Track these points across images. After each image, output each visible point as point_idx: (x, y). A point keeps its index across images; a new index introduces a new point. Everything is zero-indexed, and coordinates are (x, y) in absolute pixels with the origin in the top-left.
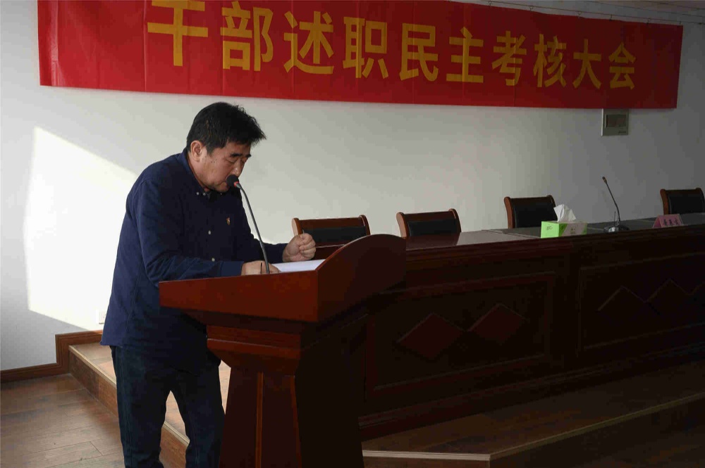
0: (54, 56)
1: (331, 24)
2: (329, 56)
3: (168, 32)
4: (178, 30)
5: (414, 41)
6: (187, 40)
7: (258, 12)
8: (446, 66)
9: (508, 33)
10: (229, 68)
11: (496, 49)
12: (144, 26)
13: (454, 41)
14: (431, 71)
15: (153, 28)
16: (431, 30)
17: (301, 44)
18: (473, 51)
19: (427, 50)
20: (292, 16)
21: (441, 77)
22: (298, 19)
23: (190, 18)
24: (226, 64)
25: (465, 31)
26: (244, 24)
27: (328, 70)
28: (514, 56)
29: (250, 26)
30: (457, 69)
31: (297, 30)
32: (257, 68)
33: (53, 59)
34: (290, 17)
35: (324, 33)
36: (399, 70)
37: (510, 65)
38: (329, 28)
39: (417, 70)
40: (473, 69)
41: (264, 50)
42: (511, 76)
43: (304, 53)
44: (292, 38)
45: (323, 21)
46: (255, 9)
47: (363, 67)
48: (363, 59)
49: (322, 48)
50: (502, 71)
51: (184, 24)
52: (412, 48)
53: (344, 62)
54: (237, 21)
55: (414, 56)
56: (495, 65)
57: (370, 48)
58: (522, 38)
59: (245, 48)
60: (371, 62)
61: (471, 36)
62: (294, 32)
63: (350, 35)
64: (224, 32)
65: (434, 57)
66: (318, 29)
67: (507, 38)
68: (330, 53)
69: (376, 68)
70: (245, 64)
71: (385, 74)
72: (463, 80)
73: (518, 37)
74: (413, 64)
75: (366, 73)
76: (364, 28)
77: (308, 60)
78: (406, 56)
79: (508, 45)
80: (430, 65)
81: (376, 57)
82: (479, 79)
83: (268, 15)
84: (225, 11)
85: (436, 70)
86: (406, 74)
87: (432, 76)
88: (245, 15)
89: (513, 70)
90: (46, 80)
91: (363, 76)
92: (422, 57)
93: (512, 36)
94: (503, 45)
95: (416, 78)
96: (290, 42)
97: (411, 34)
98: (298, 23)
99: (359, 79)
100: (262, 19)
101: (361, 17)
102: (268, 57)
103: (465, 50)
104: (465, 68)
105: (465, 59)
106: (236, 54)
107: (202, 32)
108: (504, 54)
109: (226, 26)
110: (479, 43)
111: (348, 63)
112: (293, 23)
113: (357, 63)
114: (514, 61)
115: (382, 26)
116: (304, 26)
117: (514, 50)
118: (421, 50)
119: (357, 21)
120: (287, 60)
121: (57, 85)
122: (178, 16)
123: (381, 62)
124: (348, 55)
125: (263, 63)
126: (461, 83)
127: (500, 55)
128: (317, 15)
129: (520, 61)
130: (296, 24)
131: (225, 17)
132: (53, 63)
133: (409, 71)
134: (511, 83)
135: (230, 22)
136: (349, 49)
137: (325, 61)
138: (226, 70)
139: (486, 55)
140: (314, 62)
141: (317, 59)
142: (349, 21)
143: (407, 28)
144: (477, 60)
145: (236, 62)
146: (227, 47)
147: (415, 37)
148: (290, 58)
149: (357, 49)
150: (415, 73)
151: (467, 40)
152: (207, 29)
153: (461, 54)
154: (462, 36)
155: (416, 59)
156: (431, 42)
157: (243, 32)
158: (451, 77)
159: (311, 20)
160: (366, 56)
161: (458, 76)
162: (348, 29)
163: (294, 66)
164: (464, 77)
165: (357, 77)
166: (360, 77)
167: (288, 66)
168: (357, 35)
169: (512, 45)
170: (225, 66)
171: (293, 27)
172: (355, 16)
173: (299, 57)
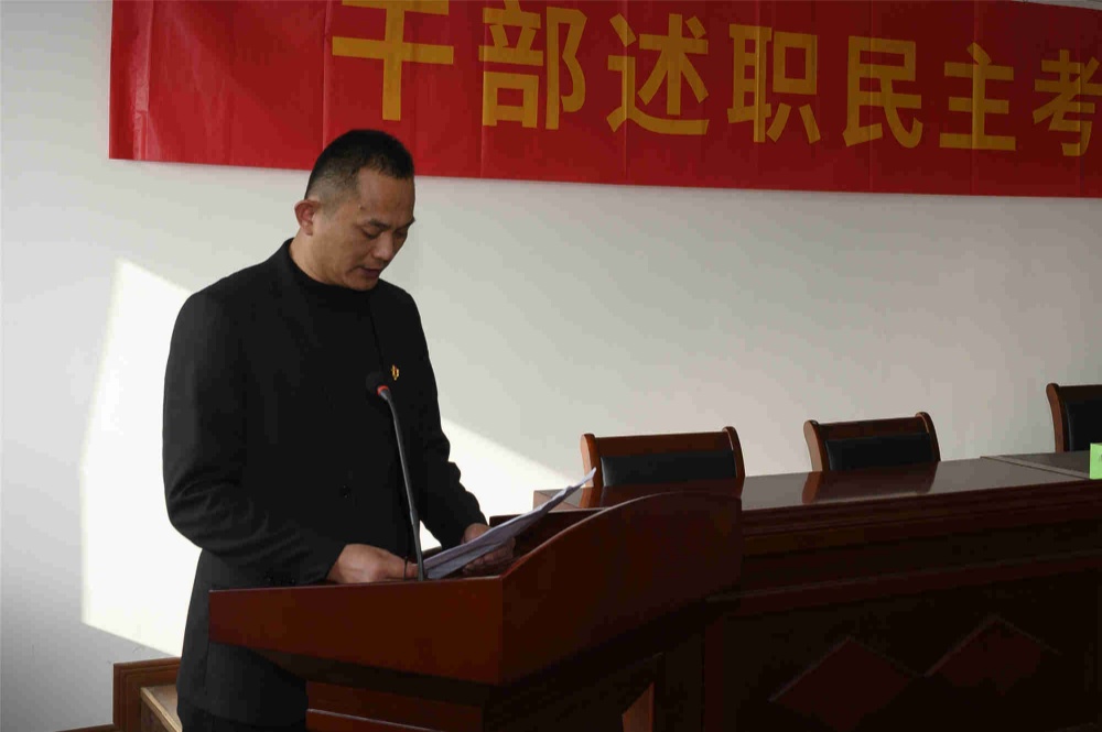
0: (141, 101)
1: (703, 37)
2: (700, 99)
3: (372, 55)
4: (393, 51)
5: (873, 71)
6: (411, 70)
7: (556, 15)
8: (938, 117)
9: (1064, 54)
10: (495, 124)
11: (1041, 86)
12: (326, 44)
13: (952, 69)
14: (909, 128)
15: (342, 46)
16: (908, 49)
17: (642, 77)
18: (993, 89)
19: (899, 87)
20: (625, 24)
21: (929, 139)
22: (637, 28)
23: (419, 27)
24: (490, 114)
25: (976, 50)
26: (527, 37)
27: (697, 127)
28: (1076, 98)
29: (539, 43)
30: (962, 123)
31: (633, 50)
32: (553, 123)
33: (137, 108)
34: (621, 25)
35: (687, 55)
36: (844, 125)
37: (1069, 116)
38: (700, 47)
39: (879, 126)
40: (993, 125)
41: (566, 88)
42: (1073, 137)
43: (647, 94)
44: (624, 65)
45: (687, 33)
46: (550, 10)
47: (769, 122)
48: (769, 106)
49: (684, 81)
50: (1053, 126)
51: (405, 39)
52: (870, 85)
53: (729, 111)
54: (513, 34)
55: (872, 99)
56: (1039, 115)
57: (783, 84)
58: (1094, 64)
59: (529, 84)
60: (784, 110)
61: (989, 60)
62: (629, 54)
63: (741, 59)
64: (486, 54)
65: (914, 101)
66: (677, 49)
67: (1063, 64)
68: (700, 93)
69: (795, 122)
70: (527, 116)
71: (814, 134)
72: (975, 146)
73: (1085, 61)
74: (870, 115)
75: (776, 132)
76: (770, 46)
77: (657, 107)
78: (856, 98)
79: (1065, 77)
80: (906, 116)
81: (795, 101)
82: (1007, 143)
83: (577, 21)
84: (488, 15)
85: (918, 126)
86: (856, 134)
87: (910, 139)
88: (529, 21)
89: (1077, 126)
90: (122, 146)
91: (767, 137)
92: (889, 100)
93: (1073, 59)
94: (1055, 76)
95: (876, 141)
96: (618, 75)
97: (867, 57)
98: (638, 38)
99: (760, 144)
100: (564, 30)
101: (764, 23)
102: (575, 103)
103: (978, 88)
104: (977, 123)
105: (978, 106)
106: (510, 97)
107: (442, 54)
108: (1057, 94)
109: (491, 43)
110: (1005, 73)
111: (737, 114)
112: (626, 37)
113: (757, 113)
114: (1078, 107)
115: (807, 42)
116: (648, 42)
117: (1078, 87)
118: (887, 87)
119: (757, 33)
120: (615, 108)
121: (144, 159)
122: (395, 26)
123: (806, 112)
124: (738, 98)
125: (564, 116)
126: (969, 151)
127: (1049, 97)
128: (675, 21)
129: (1090, 108)
130: (634, 39)
131: (489, 25)
132: (137, 116)
133: (864, 128)
134: (1073, 150)
135: (499, 35)
136: (740, 85)
137: (689, 108)
138: (489, 128)
139: (1021, 95)
140: (668, 113)
141: (674, 105)
142: (739, 32)
143: (857, 44)
144: (1001, 107)
145: (509, 113)
146: (491, 83)
147: (877, 63)
148: (620, 104)
149: (757, 86)
150: (875, 131)
151: (980, 68)
152: (452, 48)
153: (969, 94)
154: (969, 60)
155: (878, 104)
156: (908, 72)
157: (524, 54)
158: (949, 140)
159: (662, 29)
160: (774, 99)
161: (964, 137)
162: (739, 47)
163: (628, 119)
164: (977, 139)
165: (756, 139)
166: (763, 140)
167: (617, 119)
168: (757, 59)
169: (1073, 77)
170: (488, 119)
171: (626, 44)
172: (752, 23)
173: (639, 103)
